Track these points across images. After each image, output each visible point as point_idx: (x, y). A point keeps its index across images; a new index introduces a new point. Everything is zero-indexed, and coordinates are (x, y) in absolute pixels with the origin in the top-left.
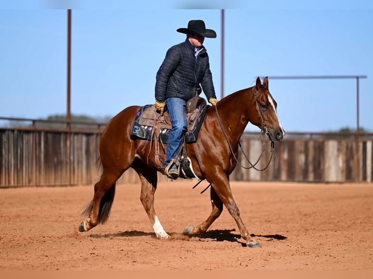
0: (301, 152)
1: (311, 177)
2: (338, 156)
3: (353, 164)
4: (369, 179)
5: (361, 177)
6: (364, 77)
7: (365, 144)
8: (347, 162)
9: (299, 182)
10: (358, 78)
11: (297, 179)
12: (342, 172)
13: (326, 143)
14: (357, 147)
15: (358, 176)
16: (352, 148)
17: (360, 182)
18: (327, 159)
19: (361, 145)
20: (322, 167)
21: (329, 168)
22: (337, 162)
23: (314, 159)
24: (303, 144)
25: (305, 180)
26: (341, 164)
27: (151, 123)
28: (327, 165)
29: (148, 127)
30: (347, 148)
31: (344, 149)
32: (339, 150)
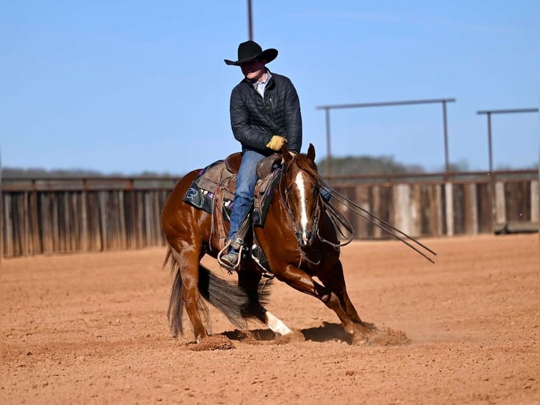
0: (364, 201)
1: (378, 232)
2: (410, 204)
3: (429, 213)
4: (450, 232)
5: (440, 230)
6: (452, 100)
7: (443, 187)
8: (422, 211)
9: (363, 239)
10: (444, 102)
11: (360, 236)
12: (416, 224)
13: (394, 188)
14: (434, 191)
15: (436, 228)
16: (427, 194)
17: (438, 236)
18: (397, 209)
19: (438, 188)
20: (391, 219)
21: (400, 219)
22: (409, 212)
23: (381, 209)
24: (367, 191)
25: (370, 236)
26: (415, 214)
27: (212, 187)
28: (397, 216)
29: (209, 192)
30: (422, 193)
31: (418, 195)
32: (411, 196)
